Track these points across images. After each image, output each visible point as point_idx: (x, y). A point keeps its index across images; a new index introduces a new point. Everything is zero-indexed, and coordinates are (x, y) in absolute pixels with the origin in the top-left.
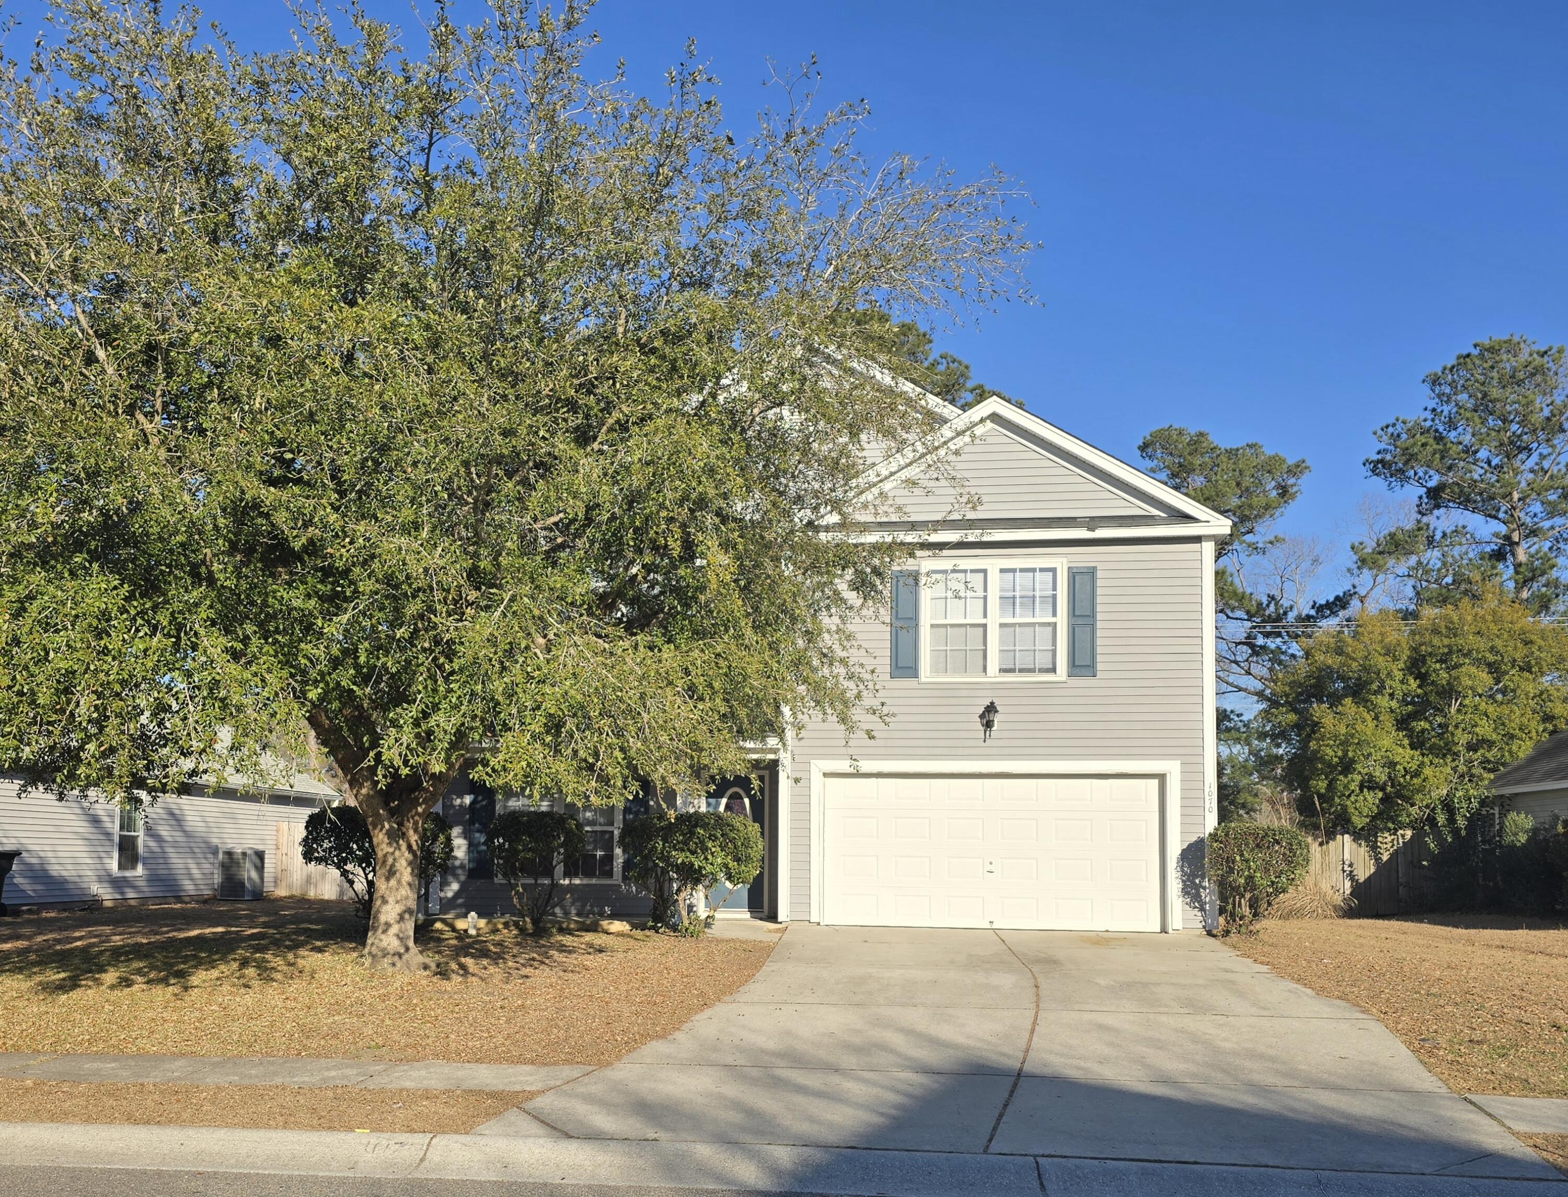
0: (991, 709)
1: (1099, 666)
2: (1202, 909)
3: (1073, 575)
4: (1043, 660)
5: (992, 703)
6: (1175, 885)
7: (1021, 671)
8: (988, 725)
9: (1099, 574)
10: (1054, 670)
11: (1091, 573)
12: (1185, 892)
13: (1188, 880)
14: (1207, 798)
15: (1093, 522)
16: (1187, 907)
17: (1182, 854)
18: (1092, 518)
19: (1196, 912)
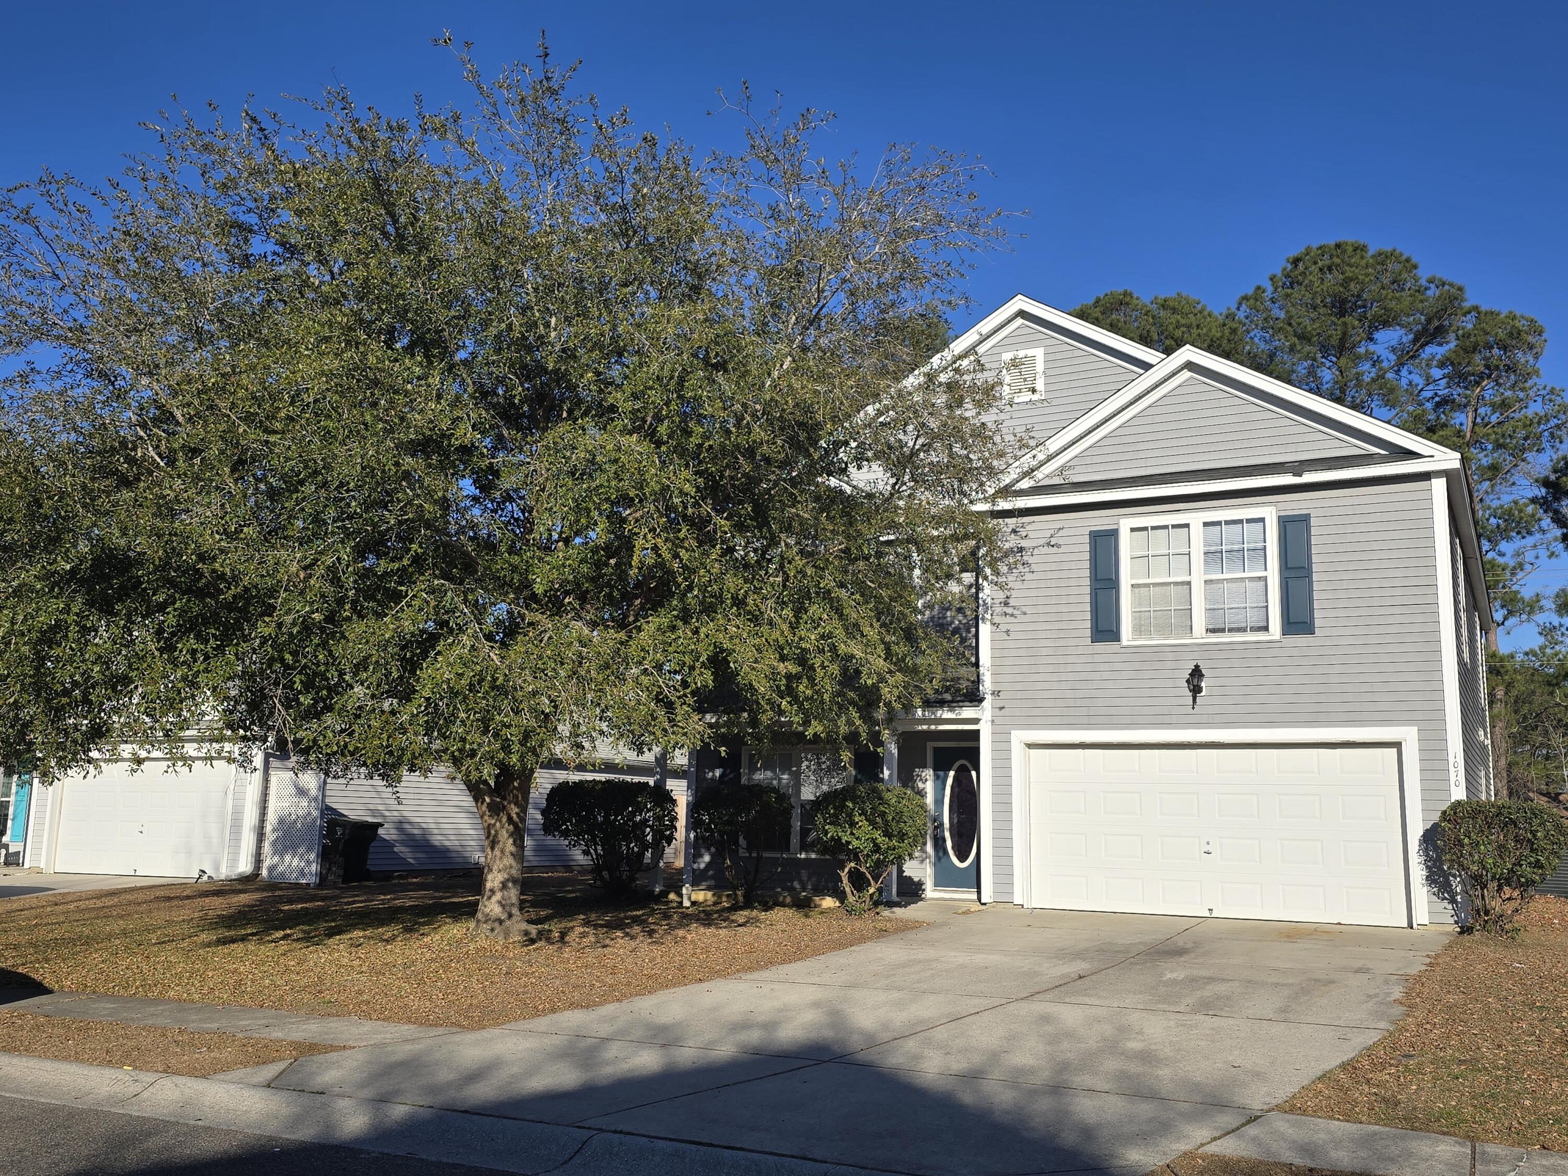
0: (1197, 673)
1: (1318, 623)
2: (1453, 901)
3: (1285, 523)
4: (1253, 618)
5: (1197, 666)
6: (1418, 872)
7: (1230, 630)
8: (1196, 690)
9: (1313, 522)
10: (1266, 629)
11: (1305, 519)
12: (1431, 880)
13: (1434, 865)
14: (1452, 769)
15: (1299, 467)
16: (1435, 898)
17: (1424, 836)
18: (1301, 462)
19: (1445, 904)
